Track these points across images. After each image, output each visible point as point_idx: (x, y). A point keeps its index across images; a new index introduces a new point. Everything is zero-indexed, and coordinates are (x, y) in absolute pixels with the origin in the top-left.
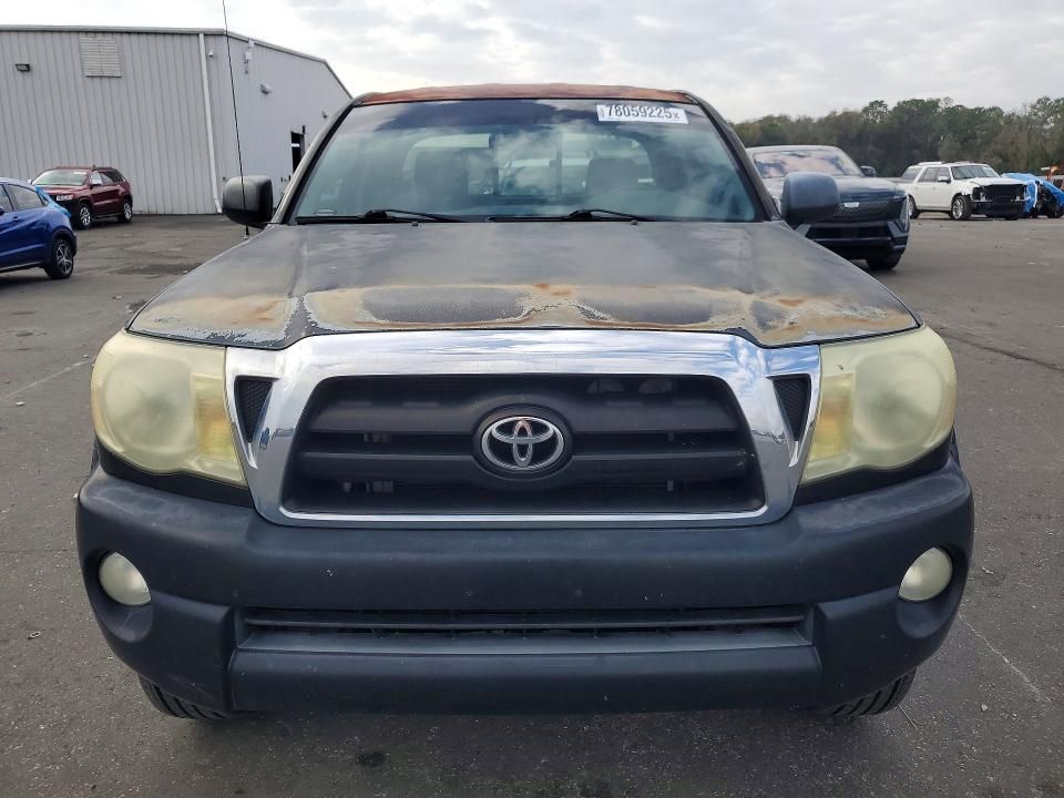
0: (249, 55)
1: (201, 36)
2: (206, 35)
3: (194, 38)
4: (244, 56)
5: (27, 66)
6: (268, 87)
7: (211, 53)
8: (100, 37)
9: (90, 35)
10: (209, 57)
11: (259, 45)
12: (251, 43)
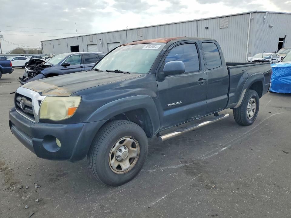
0: (265, 17)
1: (250, 14)
2: (252, 13)
3: (248, 15)
4: (264, 17)
5: (208, 27)
6: (271, 25)
7: (252, 18)
8: (225, 18)
9: (222, 18)
10: (251, 19)
11: (269, 13)
12: (267, 13)
